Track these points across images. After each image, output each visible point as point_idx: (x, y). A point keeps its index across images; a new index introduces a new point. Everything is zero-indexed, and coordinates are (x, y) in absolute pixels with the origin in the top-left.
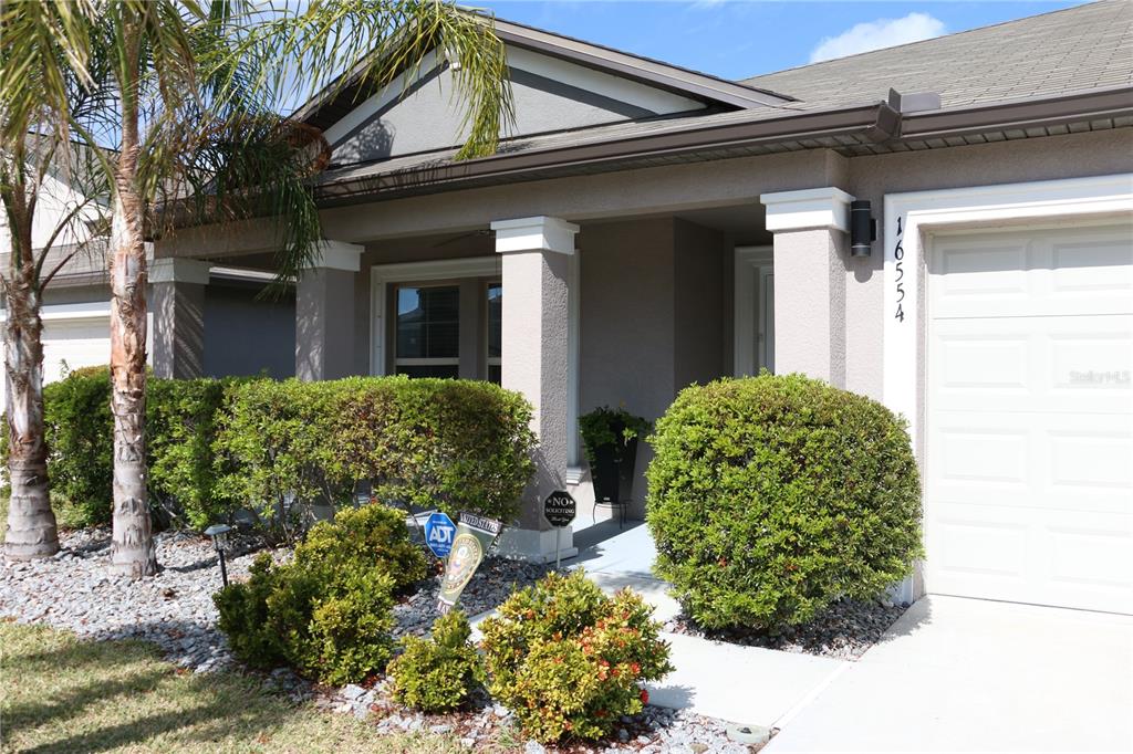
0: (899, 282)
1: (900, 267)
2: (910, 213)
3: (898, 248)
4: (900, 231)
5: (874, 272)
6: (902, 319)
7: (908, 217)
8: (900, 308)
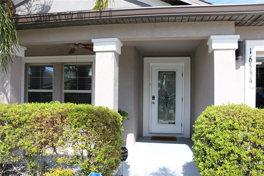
0: (250, 70)
1: (250, 65)
2: (255, 47)
3: (250, 58)
4: (251, 53)
5: (241, 66)
6: (251, 83)
7: (254, 48)
8: (251, 79)
